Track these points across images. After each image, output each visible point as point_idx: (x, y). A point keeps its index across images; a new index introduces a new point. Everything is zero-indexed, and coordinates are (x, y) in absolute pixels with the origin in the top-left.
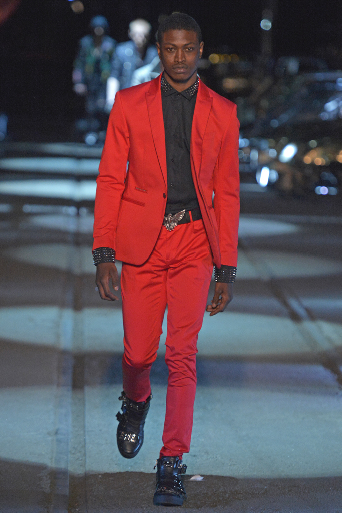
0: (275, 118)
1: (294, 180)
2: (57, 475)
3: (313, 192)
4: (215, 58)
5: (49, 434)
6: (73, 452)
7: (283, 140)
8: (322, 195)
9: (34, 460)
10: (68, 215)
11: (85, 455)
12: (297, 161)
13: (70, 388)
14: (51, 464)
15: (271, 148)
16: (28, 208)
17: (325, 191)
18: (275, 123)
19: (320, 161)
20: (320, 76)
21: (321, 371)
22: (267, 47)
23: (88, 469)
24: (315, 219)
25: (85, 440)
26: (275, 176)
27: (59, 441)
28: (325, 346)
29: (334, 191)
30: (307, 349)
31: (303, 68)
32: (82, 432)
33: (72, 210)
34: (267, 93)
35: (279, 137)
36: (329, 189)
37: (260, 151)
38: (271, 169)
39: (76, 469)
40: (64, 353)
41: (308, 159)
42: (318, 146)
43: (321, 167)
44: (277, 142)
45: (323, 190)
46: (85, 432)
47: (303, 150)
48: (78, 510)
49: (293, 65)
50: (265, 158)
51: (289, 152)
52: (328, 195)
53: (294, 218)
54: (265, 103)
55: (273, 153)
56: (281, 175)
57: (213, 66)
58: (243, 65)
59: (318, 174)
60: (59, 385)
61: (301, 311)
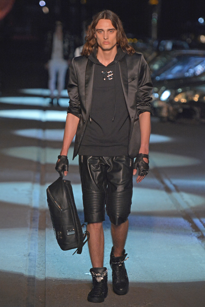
1: (168, 111)
5: (24, 255)
6: (38, 266)
7: (163, 88)
9: (16, 270)
11: (45, 268)
12: (170, 101)
13: (37, 229)
14: (26, 273)
15: (155, 93)
18: (158, 78)
19: (183, 100)
20: (184, 52)
21: (182, 221)
22: (154, 35)
23: (47, 276)
25: (45, 260)
27: (30, 260)
28: (185, 207)
30: (174, 208)
31: (174, 47)
32: (44, 255)
35: (160, 87)
39: (39, 276)
40: (35, 209)
41: (176, 99)
42: (182, 92)
43: (184, 103)
44: (159, 89)
46: (45, 255)
47: (174, 94)
49: (169, 45)
51: (166, 95)
55: (156, 95)
58: (141, 45)
60: (31, 228)
61: (171, 187)
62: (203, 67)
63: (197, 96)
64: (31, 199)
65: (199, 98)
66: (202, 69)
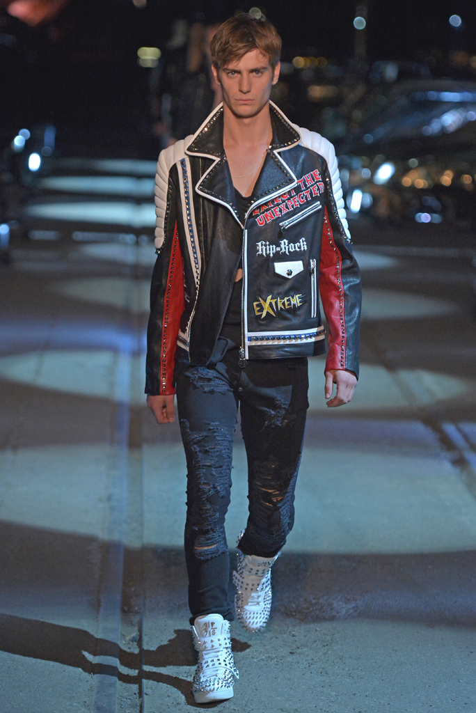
0: (368, 133)
1: (391, 205)
2: (108, 548)
3: (413, 219)
4: (300, 62)
5: (100, 499)
6: (128, 521)
7: (379, 157)
8: (423, 223)
9: (83, 530)
10: (126, 244)
11: (142, 525)
12: (394, 182)
13: (126, 447)
14: (103, 535)
15: (364, 167)
16: (79, 235)
17: (427, 218)
18: (369, 139)
19: (421, 183)
21: (419, 429)
22: (360, 49)
23: (145, 541)
24: (414, 251)
25: (142, 508)
26: (368, 200)
27: (112, 509)
28: (424, 400)
29: (437, 218)
30: (403, 403)
31: (402, 75)
32: (139, 499)
33: (130, 238)
34: (360, 103)
35: (374, 154)
36: (431, 216)
37: (351, 171)
38: (363, 192)
39: (131, 541)
40: (119, 405)
41: (407, 181)
42: (418, 167)
43: (421, 189)
44: (372, 160)
45: (425, 218)
46: (142, 498)
47: (402, 171)
48: (133, 589)
49: (391, 71)
50: (356, 179)
51: (385, 172)
52: (430, 224)
53: (390, 249)
54: (358, 115)
55: (366, 173)
56: (375, 200)
57: (297, 72)
58: (332, 70)
59: (418, 199)
60: (112, 443)
62: (461, 114)
63: (448, 175)
64: (112, 385)
65: (453, 180)
66: (460, 120)
